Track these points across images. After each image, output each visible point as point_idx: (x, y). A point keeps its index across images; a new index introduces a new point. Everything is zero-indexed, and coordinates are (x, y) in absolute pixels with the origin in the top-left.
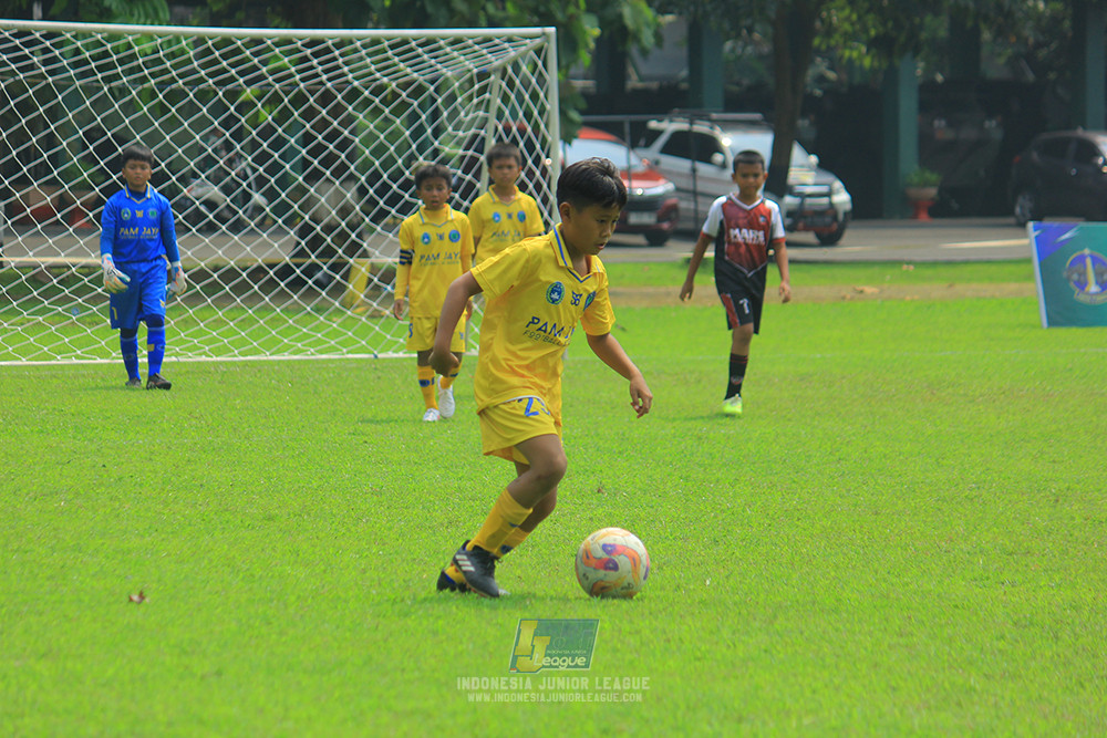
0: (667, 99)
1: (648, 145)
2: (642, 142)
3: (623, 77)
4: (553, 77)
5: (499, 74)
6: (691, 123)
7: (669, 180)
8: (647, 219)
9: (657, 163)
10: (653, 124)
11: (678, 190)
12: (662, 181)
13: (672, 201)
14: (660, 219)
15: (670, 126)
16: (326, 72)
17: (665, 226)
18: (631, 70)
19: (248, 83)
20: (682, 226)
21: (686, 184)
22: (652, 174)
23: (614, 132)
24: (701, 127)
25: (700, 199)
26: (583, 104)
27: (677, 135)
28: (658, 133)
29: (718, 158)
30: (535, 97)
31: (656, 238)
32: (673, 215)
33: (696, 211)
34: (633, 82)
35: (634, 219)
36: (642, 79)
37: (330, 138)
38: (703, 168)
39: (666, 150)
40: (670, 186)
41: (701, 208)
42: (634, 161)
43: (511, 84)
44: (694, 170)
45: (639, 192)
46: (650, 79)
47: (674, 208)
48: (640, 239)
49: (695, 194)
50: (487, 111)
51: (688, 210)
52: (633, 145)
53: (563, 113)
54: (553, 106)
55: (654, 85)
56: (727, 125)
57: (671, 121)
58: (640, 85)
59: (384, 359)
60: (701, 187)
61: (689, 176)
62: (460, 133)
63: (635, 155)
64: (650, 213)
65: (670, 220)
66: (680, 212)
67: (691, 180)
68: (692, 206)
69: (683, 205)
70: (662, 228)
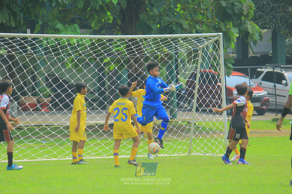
0: (264, 60)
1: (257, 78)
2: (255, 76)
3: (247, 53)
4: (222, 51)
5: (201, 50)
6: (274, 69)
7: (265, 91)
8: (257, 105)
9: (261, 84)
10: (259, 70)
11: (268, 94)
12: (263, 91)
13: (268, 98)
14: (262, 105)
15: (265, 70)
16: (137, 51)
17: (264, 107)
18: (250, 50)
19: (108, 55)
20: (269, 107)
21: (272, 92)
22: (258, 88)
23: (244, 72)
24: (278, 70)
25: (277, 97)
26: (233, 62)
27: (268, 73)
28: (263, 72)
29: (284, 82)
30: (215, 59)
31: (260, 112)
32: (267, 103)
34: (251, 54)
36: (254, 53)
37: (138, 75)
38: (278, 86)
39: (264, 79)
40: (266, 93)
41: (277, 101)
42: (252, 83)
43: (206, 54)
44: (275, 86)
46: (257, 53)
47: (267, 101)
48: (255, 113)
49: (276, 95)
50: (197, 64)
52: (251, 78)
53: (225, 65)
54: (222, 62)
55: (259, 55)
57: (266, 68)
58: (254, 55)
59: (159, 157)
60: (278, 92)
61: (273, 88)
62: (187, 73)
63: (252, 81)
64: (258, 103)
65: (266, 105)
66: (270, 102)
67: (274, 90)
68: (274, 100)
69: (271, 99)
70: (263, 108)
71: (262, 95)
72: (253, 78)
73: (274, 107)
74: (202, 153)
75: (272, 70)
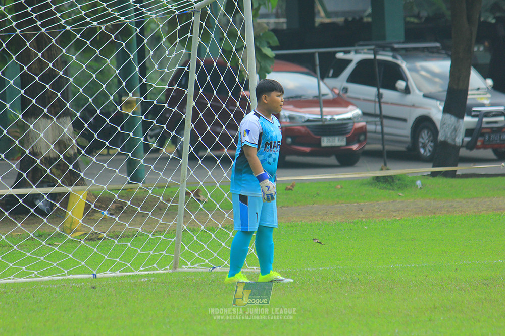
1: (336, 75)
2: (331, 72)
4: (248, 17)
5: (198, 15)
6: (375, 54)
7: (357, 106)
8: (338, 141)
9: (346, 90)
10: (340, 56)
11: (364, 114)
12: (351, 107)
13: (362, 124)
14: (349, 142)
15: (356, 57)
16: (39, 18)
17: (355, 147)
18: (319, 7)
20: (368, 147)
21: (373, 108)
22: (339, 101)
23: (305, 64)
24: (386, 57)
25: (385, 122)
26: (275, 41)
27: (361, 63)
28: (349, 62)
29: (401, 84)
30: (232, 35)
31: (346, 159)
32: (362, 137)
33: (382, 133)
34: (321, 18)
35: (326, 142)
36: (328, 14)
38: (387, 94)
39: (353, 79)
40: (358, 111)
41: (386, 130)
42: (325, 89)
44: (380, 96)
45: (328, 117)
46: (336, 14)
47: (362, 131)
48: (333, 160)
49: (381, 116)
50: (189, 49)
51: (375, 132)
52: (323, 76)
54: (249, 42)
55: (340, 20)
56: (408, 54)
57: (356, 52)
58: (328, 20)
60: (387, 110)
61: (375, 101)
62: (166, 70)
63: (325, 84)
64: (341, 137)
65: (359, 141)
66: (368, 135)
67: (377, 105)
68: (379, 128)
69: (371, 128)
70: (351, 149)
71: (350, 119)
72: (328, 77)
73: (378, 146)
74: (206, 266)
75: (371, 57)
